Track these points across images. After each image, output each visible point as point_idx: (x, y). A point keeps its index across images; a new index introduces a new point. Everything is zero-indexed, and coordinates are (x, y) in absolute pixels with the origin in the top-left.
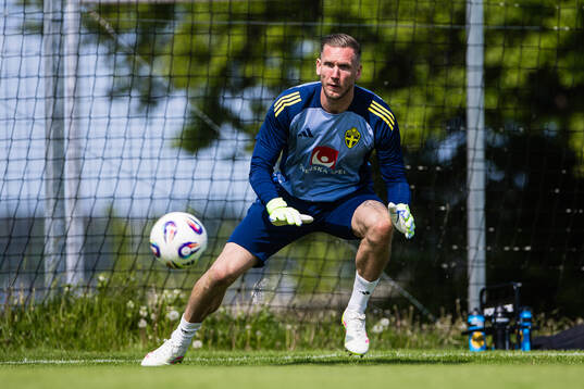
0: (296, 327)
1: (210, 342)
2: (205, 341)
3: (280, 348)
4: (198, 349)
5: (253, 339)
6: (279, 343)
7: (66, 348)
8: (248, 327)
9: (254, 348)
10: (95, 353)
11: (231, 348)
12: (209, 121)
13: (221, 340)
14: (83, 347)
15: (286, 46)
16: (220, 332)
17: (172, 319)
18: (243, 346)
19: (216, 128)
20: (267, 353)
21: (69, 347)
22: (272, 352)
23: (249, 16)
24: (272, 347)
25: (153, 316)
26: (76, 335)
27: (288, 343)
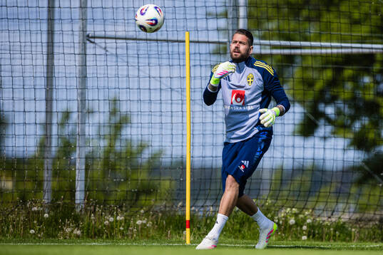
0: (357, 230)
1: (311, 237)
2: (308, 236)
3: (348, 241)
4: (304, 240)
5: (334, 236)
6: (348, 239)
7: (235, 238)
8: (332, 229)
9: (335, 240)
10: (250, 241)
11: (322, 241)
12: (312, 118)
13: (317, 236)
14: (243, 238)
15: (355, 79)
16: (317, 232)
17: (291, 224)
18: (329, 240)
19: (317, 122)
20: (342, 244)
21: (236, 237)
22: (344, 243)
23: (336, 63)
24: (344, 240)
25: (281, 222)
26: (240, 231)
27: (353, 238)
